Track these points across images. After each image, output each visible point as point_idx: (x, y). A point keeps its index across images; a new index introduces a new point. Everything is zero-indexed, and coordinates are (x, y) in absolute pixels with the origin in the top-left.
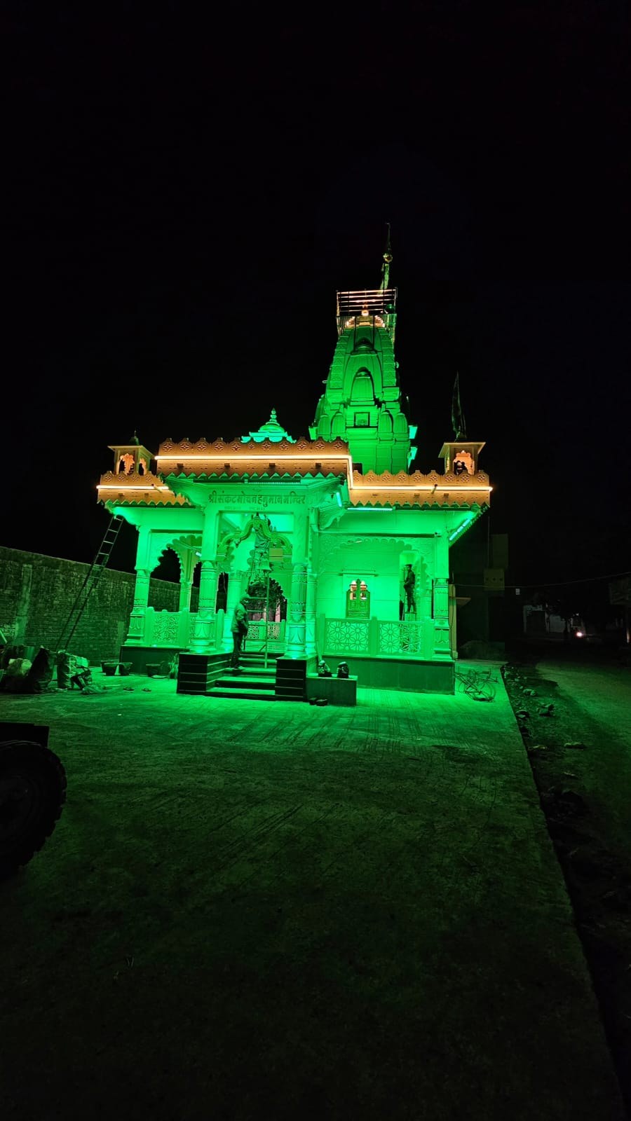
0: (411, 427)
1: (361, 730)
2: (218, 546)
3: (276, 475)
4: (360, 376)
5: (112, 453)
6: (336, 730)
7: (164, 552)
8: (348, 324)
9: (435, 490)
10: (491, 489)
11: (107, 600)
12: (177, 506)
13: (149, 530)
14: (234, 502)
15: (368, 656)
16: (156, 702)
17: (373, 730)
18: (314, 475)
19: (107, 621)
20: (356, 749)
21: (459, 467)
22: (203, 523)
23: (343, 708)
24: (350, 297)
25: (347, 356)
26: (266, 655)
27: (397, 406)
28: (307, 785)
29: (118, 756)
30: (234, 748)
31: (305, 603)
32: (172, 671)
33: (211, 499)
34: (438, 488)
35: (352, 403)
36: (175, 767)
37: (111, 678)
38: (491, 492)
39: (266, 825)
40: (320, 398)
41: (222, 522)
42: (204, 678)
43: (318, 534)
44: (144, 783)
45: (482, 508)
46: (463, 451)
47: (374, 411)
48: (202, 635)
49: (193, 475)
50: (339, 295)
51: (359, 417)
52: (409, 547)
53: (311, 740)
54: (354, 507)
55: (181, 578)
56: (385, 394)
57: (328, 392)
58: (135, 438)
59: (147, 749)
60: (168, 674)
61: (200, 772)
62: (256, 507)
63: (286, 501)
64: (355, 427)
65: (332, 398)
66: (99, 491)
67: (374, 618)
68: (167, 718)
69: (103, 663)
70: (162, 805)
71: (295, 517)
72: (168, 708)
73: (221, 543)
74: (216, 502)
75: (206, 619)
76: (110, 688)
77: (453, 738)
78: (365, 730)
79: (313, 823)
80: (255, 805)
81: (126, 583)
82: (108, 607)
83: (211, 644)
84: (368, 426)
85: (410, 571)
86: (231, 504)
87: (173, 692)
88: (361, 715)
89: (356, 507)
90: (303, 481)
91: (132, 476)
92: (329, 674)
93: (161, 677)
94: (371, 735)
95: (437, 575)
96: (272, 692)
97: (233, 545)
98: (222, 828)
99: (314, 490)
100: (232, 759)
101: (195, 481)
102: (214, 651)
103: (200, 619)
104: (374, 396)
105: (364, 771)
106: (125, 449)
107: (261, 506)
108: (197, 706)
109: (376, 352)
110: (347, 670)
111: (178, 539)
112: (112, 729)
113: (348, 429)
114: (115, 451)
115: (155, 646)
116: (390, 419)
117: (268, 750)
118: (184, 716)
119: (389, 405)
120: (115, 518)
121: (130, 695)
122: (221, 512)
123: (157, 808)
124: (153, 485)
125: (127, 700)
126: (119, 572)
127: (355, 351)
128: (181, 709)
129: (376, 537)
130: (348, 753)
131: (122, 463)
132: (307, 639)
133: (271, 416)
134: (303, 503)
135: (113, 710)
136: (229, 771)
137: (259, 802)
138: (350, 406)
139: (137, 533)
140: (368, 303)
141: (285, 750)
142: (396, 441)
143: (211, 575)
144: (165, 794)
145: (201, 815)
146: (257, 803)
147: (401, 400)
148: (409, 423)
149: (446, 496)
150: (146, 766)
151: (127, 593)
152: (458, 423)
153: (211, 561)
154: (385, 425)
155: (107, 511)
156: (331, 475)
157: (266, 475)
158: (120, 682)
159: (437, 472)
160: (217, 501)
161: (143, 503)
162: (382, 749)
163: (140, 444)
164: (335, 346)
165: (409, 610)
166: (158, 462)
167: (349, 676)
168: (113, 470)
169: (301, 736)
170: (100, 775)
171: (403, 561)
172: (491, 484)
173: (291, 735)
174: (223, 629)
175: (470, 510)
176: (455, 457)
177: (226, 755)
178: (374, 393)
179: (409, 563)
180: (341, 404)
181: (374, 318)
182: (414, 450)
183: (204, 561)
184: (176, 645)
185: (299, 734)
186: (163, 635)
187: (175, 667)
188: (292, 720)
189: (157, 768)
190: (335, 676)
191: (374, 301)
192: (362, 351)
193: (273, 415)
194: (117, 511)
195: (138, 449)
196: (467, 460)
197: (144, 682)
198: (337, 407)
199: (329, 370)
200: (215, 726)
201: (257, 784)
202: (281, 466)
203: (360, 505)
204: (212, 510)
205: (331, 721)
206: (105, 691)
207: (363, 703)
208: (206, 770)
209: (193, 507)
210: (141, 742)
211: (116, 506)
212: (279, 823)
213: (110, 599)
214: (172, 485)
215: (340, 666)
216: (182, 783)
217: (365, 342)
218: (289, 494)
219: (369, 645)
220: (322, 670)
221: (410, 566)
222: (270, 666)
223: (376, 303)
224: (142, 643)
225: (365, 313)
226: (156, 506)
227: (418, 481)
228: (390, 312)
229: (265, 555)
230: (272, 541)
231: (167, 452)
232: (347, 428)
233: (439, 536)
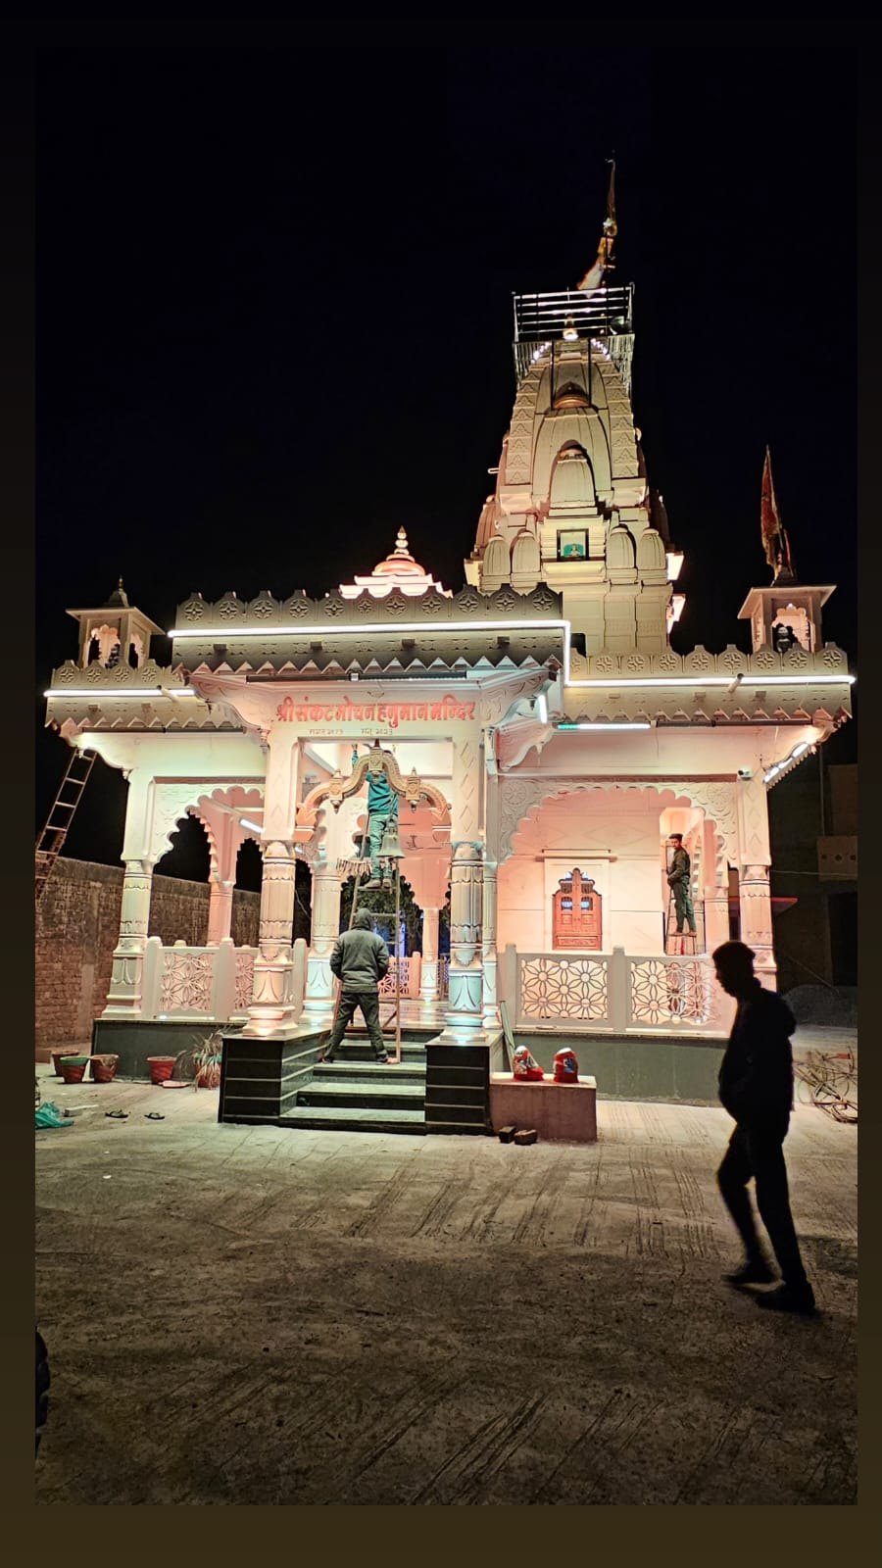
0: (671, 556)
1: (622, 1200)
2: (298, 810)
3: (417, 662)
4: (567, 457)
5: (75, 624)
6: (568, 1203)
7: (180, 823)
8: (536, 355)
9: (738, 684)
10: (852, 680)
11: (61, 922)
12: (210, 728)
13: (151, 779)
14: (329, 719)
15: (609, 1030)
16: (180, 1144)
17: (645, 1200)
18: (495, 662)
19: (58, 966)
20: (623, 1249)
21: (784, 638)
22: (265, 764)
23: (572, 1148)
24: (540, 304)
25: (539, 418)
26: (398, 1033)
27: (643, 515)
28: (541, 1342)
29: (120, 1280)
30: (364, 1251)
31: (481, 925)
32: (204, 1071)
33: (281, 715)
34: (744, 680)
35: (552, 513)
36: (246, 1305)
37: (75, 1088)
38: (852, 686)
39: (474, 1453)
40: (485, 502)
41: (305, 758)
42: (276, 1089)
43: (496, 780)
44: (189, 1346)
45: (835, 719)
46: (790, 605)
47: (598, 527)
48: (267, 996)
49: (246, 666)
50: (518, 301)
51: (567, 540)
52: (686, 802)
53: (522, 1229)
54: (571, 723)
55: (212, 873)
56: (617, 492)
57: (502, 492)
58: (121, 592)
59: (180, 1261)
60: (193, 1078)
61: (305, 1316)
62: (376, 728)
63: (435, 716)
64: (560, 559)
65: (509, 503)
66: (50, 700)
67: (619, 951)
68: (209, 1182)
69: (57, 1058)
70: (240, 1404)
71: (455, 746)
72: (205, 1158)
73: (304, 805)
74: (291, 720)
75: (276, 962)
76: (79, 1113)
77: (818, 1216)
78: (630, 1201)
79: (578, 1442)
80: (442, 1398)
81: (98, 885)
82: (62, 936)
83: (287, 1015)
84: (587, 558)
85: (679, 849)
86: (322, 724)
87: (210, 1120)
88: (612, 1164)
89: (576, 723)
90: (471, 674)
91: (116, 669)
92: (538, 1077)
93: (178, 1084)
94: (647, 1213)
95: (745, 860)
96: (419, 1116)
97: (325, 805)
98: (380, 1463)
99: (493, 692)
100: (365, 1280)
101: (248, 680)
102: (293, 1030)
103: (263, 962)
104: (596, 498)
105: (655, 1305)
106: (100, 615)
107: (385, 726)
108: (266, 1151)
109: (596, 409)
110: (574, 1065)
111: (210, 796)
112: (96, 1212)
113: (544, 564)
114: (81, 621)
115: (163, 1018)
116: (629, 540)
117: (436, 1255)
118: (242, 1177)
119: (625, 514)
120: (81, 754)
121: (121, 1130)
122: (302, 741)
123: (228, 1412)
124: (160, 687)
125: (115, 1141)
126: (86, 863)
127: (553, 410)
128: (234, 1159)
129: (618, 784)
130: (608, 1259)
131: (95, 644)
132: (486, 1000)
133: (398, 543)
134: (472, 718)
135: (91, 1166)
136: (367, 1313)
137: (448, 1392)
138: (549, 517)
139: (127, 784)
140: (576, 315)
141: (474, 1255)
142: (643, 585)
143: (284, 869)
144: (239, 1376)
145: (327, 1427)
146: (446, 1392)
147: (651, 502)
148: (667, 550)
149: (760, 697)
150: (185, 1304)
151: (100, 905)
152: (776, 548)
153: (283, 842)
154: (620, 553)
155: (64, 742)
156: (529, 660)
157: (395, 663)
158: (93, 1098)
159: (740, 648)
160: (295, 718)
161: (140, 724)
162: (676, 1246)
163: (132, 604)
164: (512, 400)
165: (680, 929)
166: (176, 641)
167: (580, 1078)
168: (77, 657)
169: (497, 1218)
170: (90, 1328)
171: (666, 829)
172: (850, 672)
173: (475, 1218)
174: (305, 980)
175: (810, 723)
176: (774, 616)
177: (351, 1269)
178: (595, 491)
179: (677, 832)
180: (528, 513)
181: (590, 344)
182: (679, 603)
183: (270, 843)
184: (208, 1015)
185: (492, 1214)
186: (180, 996)
187: (212, 1066)
188: (471, 1180)
189: (212, 1309)
190: (549, 1077)
191: (588, 310)
192: (567, 410)
193: (402, 543)
194: (85, 742)
195: (127, 615)
196: (798, 623)
197: (143, 1098)
198: (520, 520)
199: (500, 448)
200: (312, 1198)
201: (432, 1343)
202: (427, 645)
203: (584, 719)
204: (284, 738)
205: (552, 1180)
206: (68, 1120)
207: (609, 1135)
208: (313, 1309)
209: (241, 730)
210: (163, 1244)
211: (84, 730)
212: (504, 1444)
213: (65, 919)
214: (202, 689)
215: (561, 1058)
216: (272, 1345)
217: (573, 390)
218: (441, 701)
219: (610, 1009)
220: (521, 1068)
221: (679, 837)
222: (405, 1057)
223: (592, 314)
224: (137, 1013)
225: (570, 335)
226: (164, 731)
227: (701, 668)
228: (622, 330)
229: (390, 825)
230: (408, 797)
231: (194, 618)
232: (542, 561)
233: (748, 779)
